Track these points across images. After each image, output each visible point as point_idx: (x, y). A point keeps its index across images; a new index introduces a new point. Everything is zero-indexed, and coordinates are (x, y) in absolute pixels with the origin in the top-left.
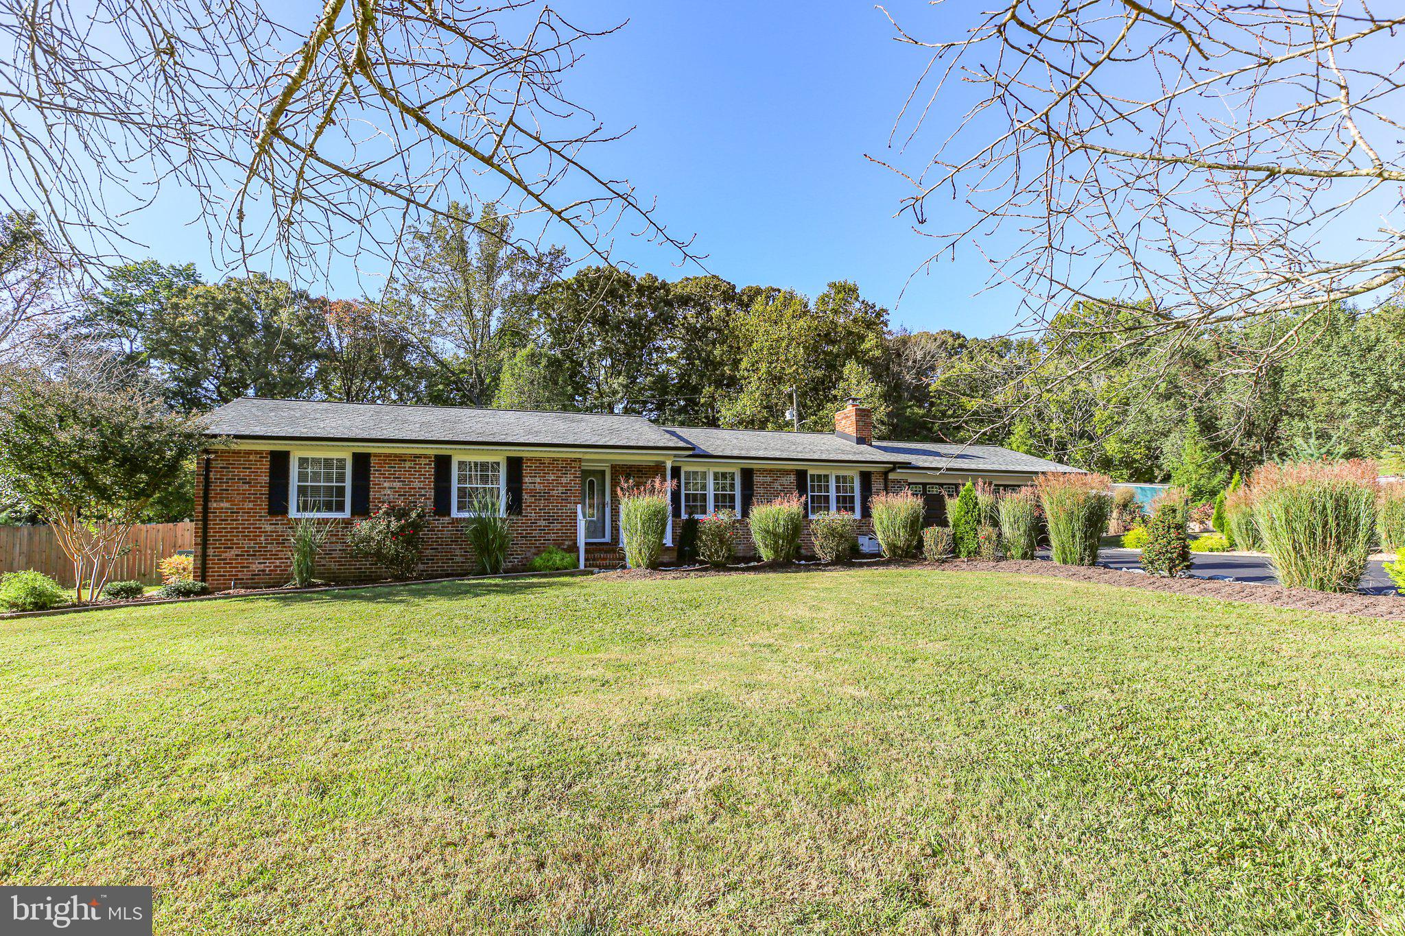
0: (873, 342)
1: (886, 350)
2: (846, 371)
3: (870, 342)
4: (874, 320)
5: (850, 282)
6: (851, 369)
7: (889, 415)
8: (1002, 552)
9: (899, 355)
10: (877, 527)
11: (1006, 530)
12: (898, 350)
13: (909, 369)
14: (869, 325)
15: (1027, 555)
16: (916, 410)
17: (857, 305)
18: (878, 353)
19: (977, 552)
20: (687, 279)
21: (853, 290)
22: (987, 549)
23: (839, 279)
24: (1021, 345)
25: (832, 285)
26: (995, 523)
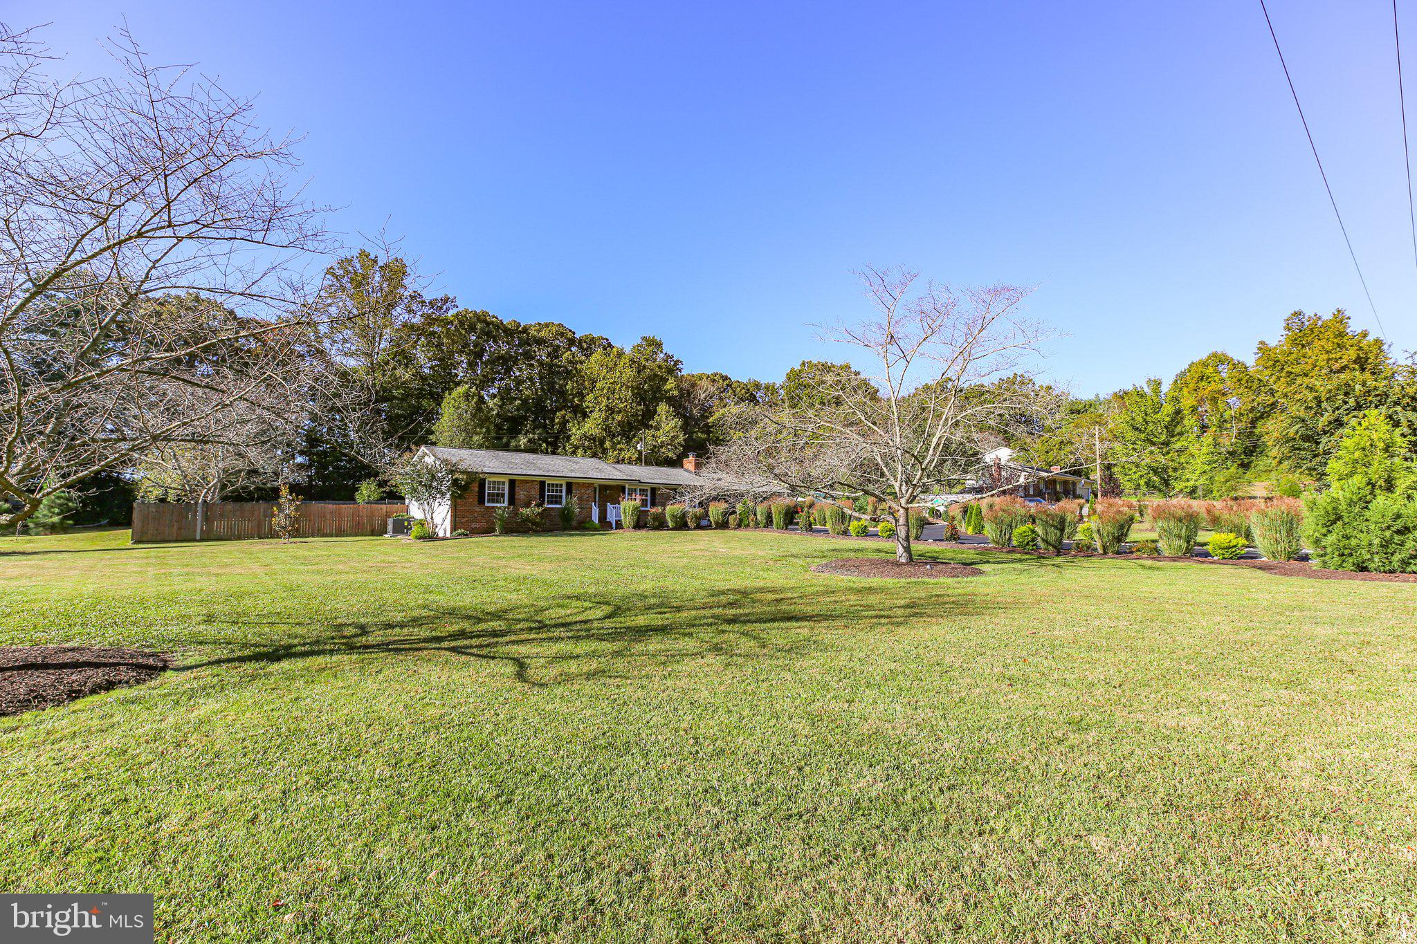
0: (673, 385)
1: (681, 390)
2: (659, 409)
3: (670, 384)
4: (672, 368)
5: (658, 338)
6: (663, 408)
7: (685, 440)
8: (757, 526)
9: (689, 395)
10: (711, 515)
11: (759, 517)
12: (688, 391)
13: (695, 406)
14: (670, 371)
15: (766, 526)
16: (699, 434)
17: (662, 355)
18: (676, 393)
19: (748, 525)
20: (540, 324)
21: (659, 345)
22: (752, 524)
23: (649, 334)
24: (767, 387)
25: (644, 339)
26: (755, 514)
